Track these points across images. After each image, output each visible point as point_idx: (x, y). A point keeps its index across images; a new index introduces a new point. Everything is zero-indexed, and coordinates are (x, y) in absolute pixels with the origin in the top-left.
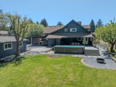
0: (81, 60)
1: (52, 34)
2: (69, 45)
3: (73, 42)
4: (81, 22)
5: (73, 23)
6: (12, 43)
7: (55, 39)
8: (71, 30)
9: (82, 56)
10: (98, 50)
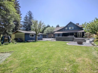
1: (58, 31)
2: (67, 36)
4: (79, 23)
5: (71, 24)
6: (34, 34)
7: (59, 34)
8: (70, 28)
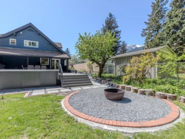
0: (62, 103)
3: (30, 64)
8: (26, 43)
9: (57, 91)
10: (87, 76)
